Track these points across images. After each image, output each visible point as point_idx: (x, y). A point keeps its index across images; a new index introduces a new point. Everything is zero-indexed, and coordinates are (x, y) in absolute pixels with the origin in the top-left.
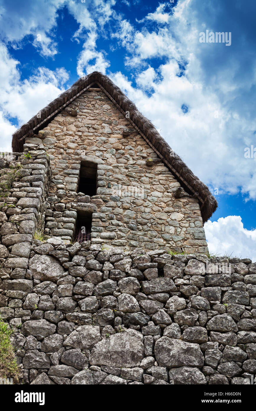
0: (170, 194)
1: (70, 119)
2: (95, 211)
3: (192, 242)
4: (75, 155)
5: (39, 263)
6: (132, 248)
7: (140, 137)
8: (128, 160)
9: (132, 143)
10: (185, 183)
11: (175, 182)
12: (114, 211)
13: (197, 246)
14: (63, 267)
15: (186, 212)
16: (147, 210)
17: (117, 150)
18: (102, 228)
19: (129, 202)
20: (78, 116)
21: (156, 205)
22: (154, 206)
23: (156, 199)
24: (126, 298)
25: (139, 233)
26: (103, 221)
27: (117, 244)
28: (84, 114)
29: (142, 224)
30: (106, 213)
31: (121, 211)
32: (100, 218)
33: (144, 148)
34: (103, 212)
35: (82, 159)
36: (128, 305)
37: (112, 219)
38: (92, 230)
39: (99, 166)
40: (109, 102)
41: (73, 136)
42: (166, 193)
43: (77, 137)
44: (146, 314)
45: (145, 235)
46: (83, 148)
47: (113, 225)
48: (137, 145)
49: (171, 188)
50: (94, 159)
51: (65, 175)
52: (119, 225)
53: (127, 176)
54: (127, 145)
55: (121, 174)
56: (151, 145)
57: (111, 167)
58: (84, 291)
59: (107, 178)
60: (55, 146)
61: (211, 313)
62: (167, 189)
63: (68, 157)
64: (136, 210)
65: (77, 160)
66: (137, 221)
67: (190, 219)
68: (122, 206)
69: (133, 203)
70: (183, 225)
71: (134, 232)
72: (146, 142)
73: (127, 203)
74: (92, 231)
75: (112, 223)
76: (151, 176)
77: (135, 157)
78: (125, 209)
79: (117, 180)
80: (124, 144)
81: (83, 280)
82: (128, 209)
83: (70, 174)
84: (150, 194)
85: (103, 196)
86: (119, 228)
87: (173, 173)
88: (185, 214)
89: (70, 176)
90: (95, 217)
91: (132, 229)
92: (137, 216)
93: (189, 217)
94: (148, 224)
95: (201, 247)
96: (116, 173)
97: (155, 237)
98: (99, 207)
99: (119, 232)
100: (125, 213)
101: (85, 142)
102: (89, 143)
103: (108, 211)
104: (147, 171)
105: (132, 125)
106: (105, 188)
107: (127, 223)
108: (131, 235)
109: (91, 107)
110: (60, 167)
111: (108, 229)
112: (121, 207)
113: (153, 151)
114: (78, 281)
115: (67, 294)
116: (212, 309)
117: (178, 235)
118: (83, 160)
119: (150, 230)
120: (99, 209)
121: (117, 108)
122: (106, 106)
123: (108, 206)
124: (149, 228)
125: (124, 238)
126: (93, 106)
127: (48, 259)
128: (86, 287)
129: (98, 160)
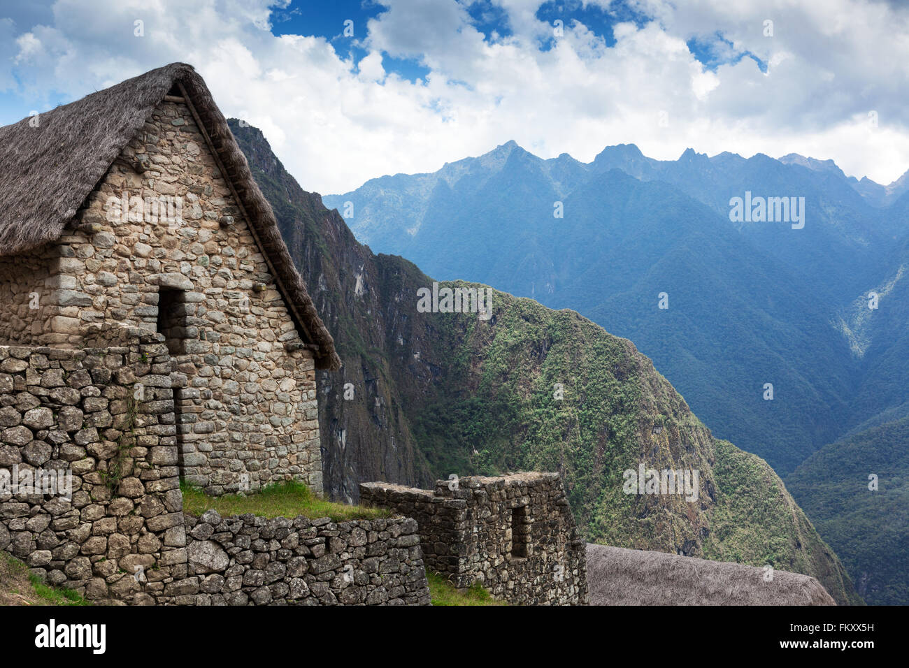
0: (281, 345)
1: (134, 182)
2: (185, 385)
3: (303, 426)
4: (148, 270)
5: (202, 553)
6: (234, 444)
7: (245, 227)
8: (227, 279)
9: (233, 241)
10: (302, 323)
11: (288, 321)
12: (211, 383)
13: (308, 431)
14: (228, 553)
15: (300, 376)
16: (254, 377)
17: (211, 255)
18: (196, 415)
19: (230, 365)
20: (147, 174)
21: (263, 366)
22: (262, 368)
23: (263, 355)
24: (297, 585)
25: (243, 419)
26: (195, 403)
27: (216, 440)
28: (157, 167)
29: (246, 404)
30: (201, 389)
31: (219, 381)
32: (193, 398)
33: (250, 253)
34: (195, 387)
35: (161, 281)
36: (300, 592)
37: (208, 398)
38: (183, 420)
39: (189, 296)
40: (198, 135)
41: (143, 226)
42: (276, 343)
43: (148, 229)
44: (317, 597)
45: (250, 421)
46: (160, 256)
47: (210, 409)
48: (241, 244)
49: (283, 332)
50: (180, 280)
51: (138, 318)
52: (217, 408)
53: (227, 313)
54: (225, 246)
55: (218, 309)
56: (261, 248)
57: (203, 296)
58: (256, 582)
59: (199, 320)
60: (115, 251)
61: (370, 587)
62: (277, 335)
63: (139, 278)
64: (238, 380)
65: (153, 283)
66: (240, 399)
67: (303, 387)
68: (222, 375)
69: (236, 366)
70: (295, 398)
71: (237, 417)
72: (254, 239)
73: (228, 367)
74: (182, 423)
75: (209, 406)
76: (258, 313)
77: (239, 273)
78: (224, 378)
79: (214, 323)
80: (221, 243)
81: (252, 568)
82: (230, 378)
83: (145, 316)
84: (255, 348)
85: (195, 357)
86: (219, 412)
87: (287, 305)
88: (297, 379)
89: (146, 319)
90: (187, 397)
91: (234, 412)
92: (240, 389)
93: (302, 384)
94: (254, 402)
95: (311, 432)
96: (212, 308)
97: (262, 423)
98: (190, 378)
99: (218, 420)
100: (225, 386)
101: (163, 241)
102: (169, 242)
103: (203, 384)
104: (253, 302)
105: (234, 199)
106: (197, 340)
107: (227, 403)
108: (233, 423)
109: (167, 145)
110: (129, 301)
111: (203, 417)
112: (220, 376)
113: (263, 260)
114: (246, 570)
115: (238, 588)
116: (371, 583)
117: (288, 416)
118: (163, 284)
119: (256, 413)
120: (190, 382)
121: (211, 154)
122: (193, 147)
123: (203, 375)
124: (256, 410)
125: (224, 430)
126: (169, 143)
127: (210, 545)
128: (257, 578)
129: (186, 283)
